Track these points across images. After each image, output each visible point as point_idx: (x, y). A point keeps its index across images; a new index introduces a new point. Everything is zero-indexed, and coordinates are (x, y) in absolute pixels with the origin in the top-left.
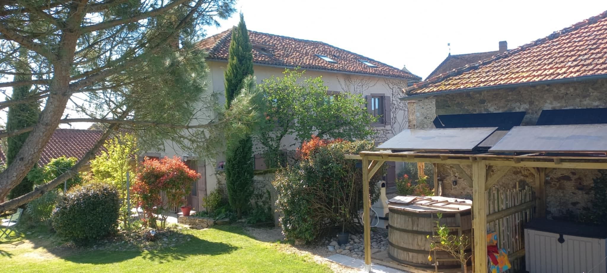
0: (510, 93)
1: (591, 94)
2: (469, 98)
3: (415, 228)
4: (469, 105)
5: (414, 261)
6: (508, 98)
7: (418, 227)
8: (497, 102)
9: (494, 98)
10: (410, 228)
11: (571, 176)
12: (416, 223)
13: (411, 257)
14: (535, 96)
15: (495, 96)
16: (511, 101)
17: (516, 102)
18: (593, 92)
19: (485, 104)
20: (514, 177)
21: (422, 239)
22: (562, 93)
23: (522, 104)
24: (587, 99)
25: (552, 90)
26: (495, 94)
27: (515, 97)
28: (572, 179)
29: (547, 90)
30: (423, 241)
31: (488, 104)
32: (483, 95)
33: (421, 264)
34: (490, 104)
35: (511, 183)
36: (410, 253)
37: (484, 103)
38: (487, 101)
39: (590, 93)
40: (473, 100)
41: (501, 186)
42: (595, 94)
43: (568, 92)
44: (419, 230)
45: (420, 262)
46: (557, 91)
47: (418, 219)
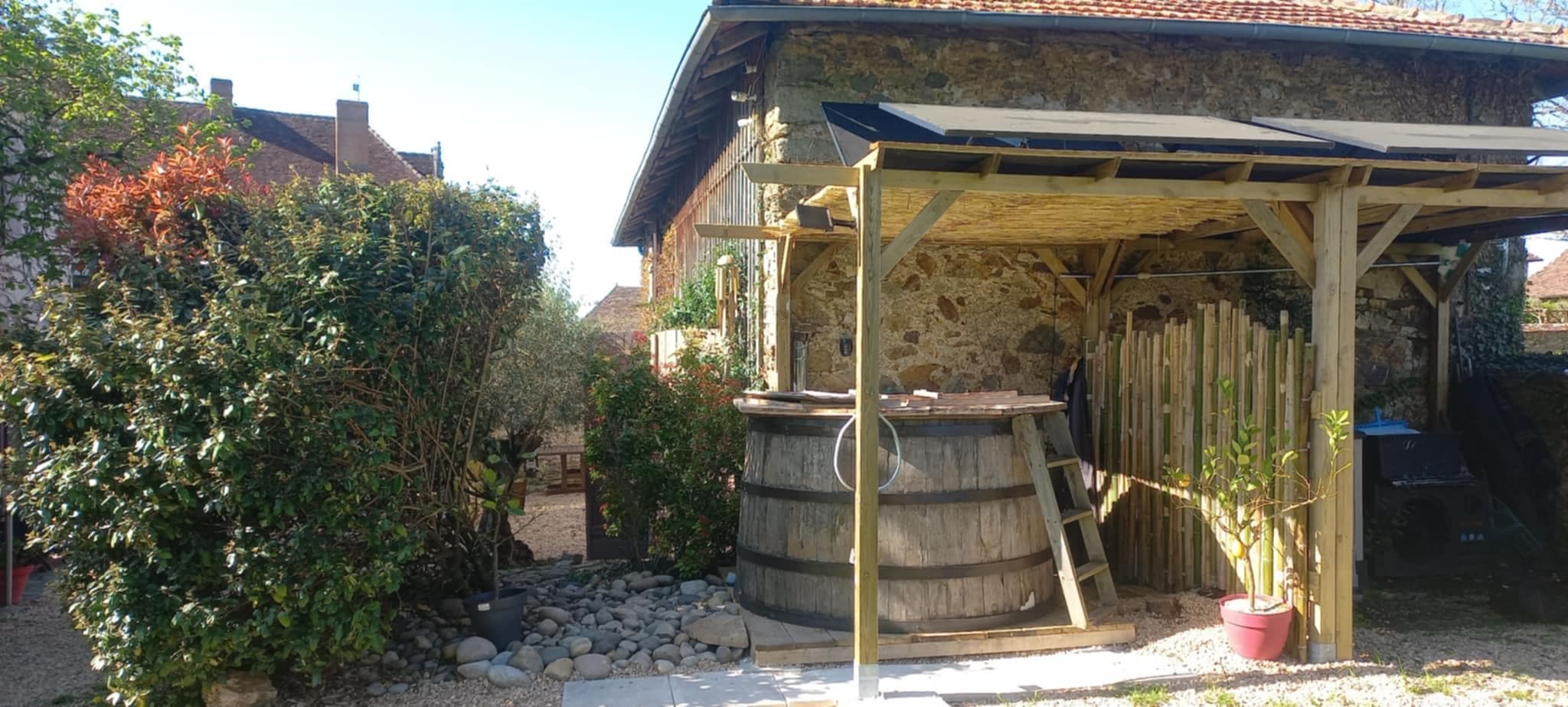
0: (1017, 63)
1: (1208, 91)
2: (895, 62)
3: (968, 482)
4: (897, 87)
5: (970, 611)
6: (1011, 79)
7: (977, 474)
8: (979, 87)
9: (971, 72)
10: (950, 484)
11: (1160, 305)
12: (970, 461)
13: (956, 598)
14: (1082, 79)
15: (973, 67)
16: (1021, 87)
17: (1033, 93)
18: (1211, 87)
19: (946, 89)
20: (1022, 316)
21: (991, 515)
22: (1148, 82)
23: (1048, 98)
24: (1199, 102)
25: (1125, 70)
26: (976, 61)
27: (1031, 76)
28: (1161, 313)
29: (1112, 67)
30: (995, 523)
31: (953, 89)
32: (938, 58)
33: (995, 613)
34: (961, 91)
35: (1014, 336)
36: (951, 582)
37: (942, 86)
38: (952, 80)
39: (1205, 88)
40: (908, 71)
41: (985, 347)
42: (1214, 91)
43: (1160, 80)
44: (981, 485)
45: (989, 609)
46: (1134, 73)
47: (976, 442)
